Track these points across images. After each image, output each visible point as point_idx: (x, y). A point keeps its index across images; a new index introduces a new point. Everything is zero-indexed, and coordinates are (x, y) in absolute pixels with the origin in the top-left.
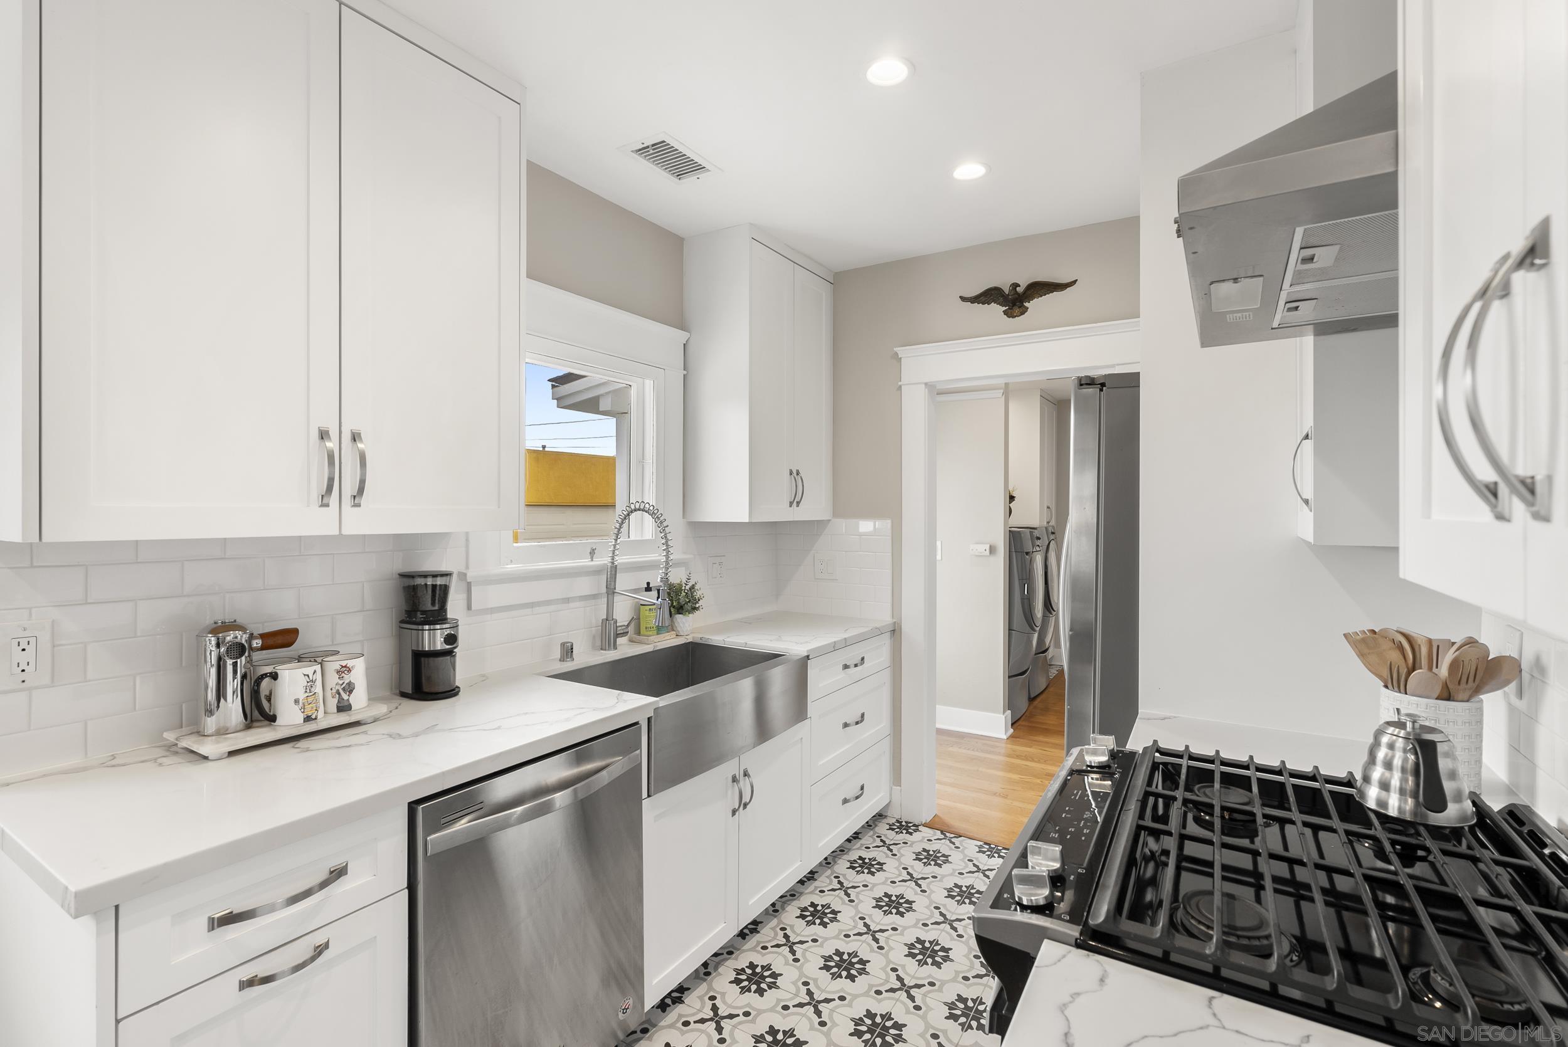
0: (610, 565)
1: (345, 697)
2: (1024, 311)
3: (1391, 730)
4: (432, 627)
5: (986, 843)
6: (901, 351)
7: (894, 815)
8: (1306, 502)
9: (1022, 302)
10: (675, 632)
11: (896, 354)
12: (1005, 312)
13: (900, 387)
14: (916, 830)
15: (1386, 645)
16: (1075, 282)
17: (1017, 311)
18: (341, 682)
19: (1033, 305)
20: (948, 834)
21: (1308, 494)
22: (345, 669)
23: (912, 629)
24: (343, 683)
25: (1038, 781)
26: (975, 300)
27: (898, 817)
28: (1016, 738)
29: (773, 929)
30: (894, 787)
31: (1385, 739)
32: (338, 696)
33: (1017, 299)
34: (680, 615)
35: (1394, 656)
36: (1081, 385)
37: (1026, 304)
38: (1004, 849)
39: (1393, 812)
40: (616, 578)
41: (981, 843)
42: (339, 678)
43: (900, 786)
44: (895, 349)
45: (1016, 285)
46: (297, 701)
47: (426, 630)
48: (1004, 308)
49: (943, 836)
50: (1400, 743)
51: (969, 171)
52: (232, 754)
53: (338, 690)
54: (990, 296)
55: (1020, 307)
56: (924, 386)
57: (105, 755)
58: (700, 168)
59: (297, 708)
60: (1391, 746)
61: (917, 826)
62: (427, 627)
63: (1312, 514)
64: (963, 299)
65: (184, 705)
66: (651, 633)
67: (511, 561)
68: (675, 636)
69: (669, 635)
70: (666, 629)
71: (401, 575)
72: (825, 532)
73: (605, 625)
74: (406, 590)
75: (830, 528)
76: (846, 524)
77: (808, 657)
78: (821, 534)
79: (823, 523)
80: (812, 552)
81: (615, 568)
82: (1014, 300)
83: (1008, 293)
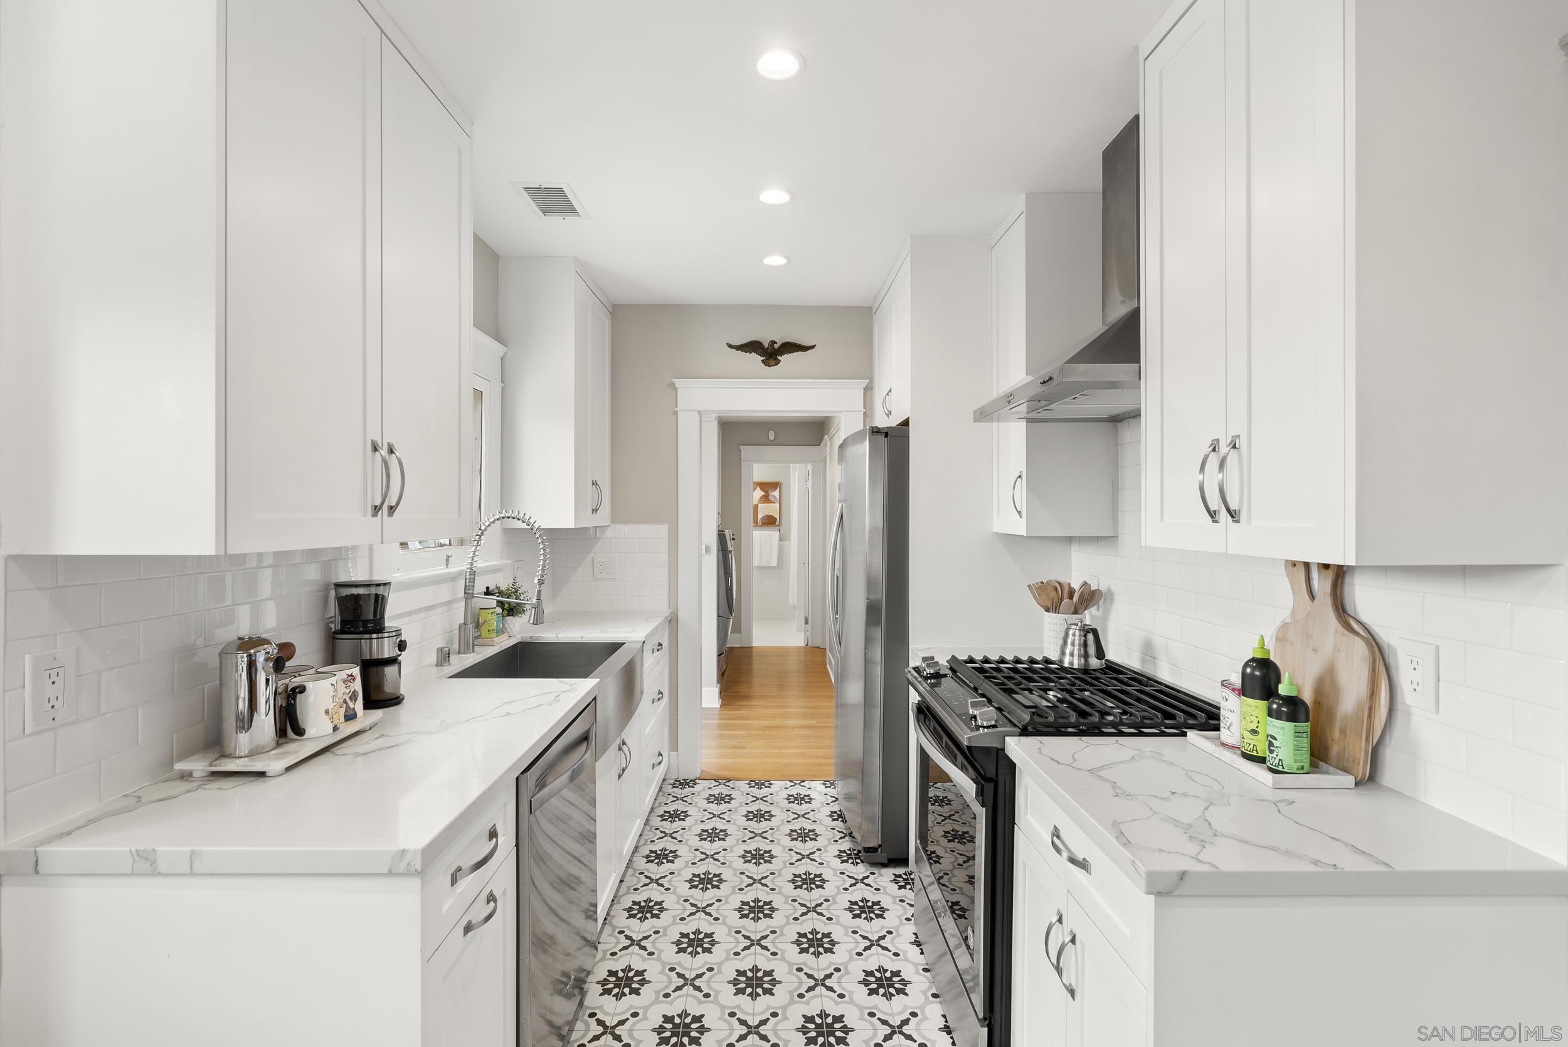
0: (468, 571)
1: (351, 705)
2: (778, 362)
3: (1073, 627)
4: (380, 635)
5: (751, 781)
6: (678, 382)
7: (673, 775)
8: (1019, 513)
9: (776, 355)
10: (507, 634)
11: (673, 384)
12: (763, 362)
13: (677, 412)
14: (696, 784)
15: (1050, 589)
16: (814, 346)
17: (772, 362)
18: (348, 691)
19: (784, 359)
20: (721, 781)
21: (1023, 506)
22: (351, 677)
24: (350, 692)
25: (761, 733)
26: (740, 348)
27: (675, 777)
28: (727, 705)
29: (633, 875)
30: (671, 753)
31: (1071, 632)
32: (345, 705)
33: (773, 353)
34: (511, 617)
35: (1053, 594)
36: (873, 432)
37: (779, 358)
38: (766, 781)
39: (1076, 666)
40: (474, 582)
41: (748, 782)
42: (346, 687)
43: (677, 751)
44: (673, 380)
45: (773, 342)
46: (327, 712)
47: (374, 639)
48: (762, 358)
49: (717, 784)
50: (1077, 633)
51: (775, 260)
52: (289, 769)
53: (345, 699)
54: (752, 347)
55: (774, 360)
56: (697, 413)
57: (118, 796)
58: (573, 211)
59: (327, 718)
60: (1074, 635)
61: (694, 780)
62: (374, 636)
63: (1024, 519)
64: (730, 346)
65: (175, 735)
66: (493, 635)
67: (399, 570)
68: (507, 638)
69: (504, 636)
70: (501, 631)
71: (338, 585)
72: (604, 536)
73: (462, 630)
74: (342, 601)
75: (609, 533)
76: (626, 529)
77: (644, 642)
78: (599, 538)
79: (603, 528)
80: (591, 555)
81: (473, 574)
82: (771, 353)
83: (766, 347)
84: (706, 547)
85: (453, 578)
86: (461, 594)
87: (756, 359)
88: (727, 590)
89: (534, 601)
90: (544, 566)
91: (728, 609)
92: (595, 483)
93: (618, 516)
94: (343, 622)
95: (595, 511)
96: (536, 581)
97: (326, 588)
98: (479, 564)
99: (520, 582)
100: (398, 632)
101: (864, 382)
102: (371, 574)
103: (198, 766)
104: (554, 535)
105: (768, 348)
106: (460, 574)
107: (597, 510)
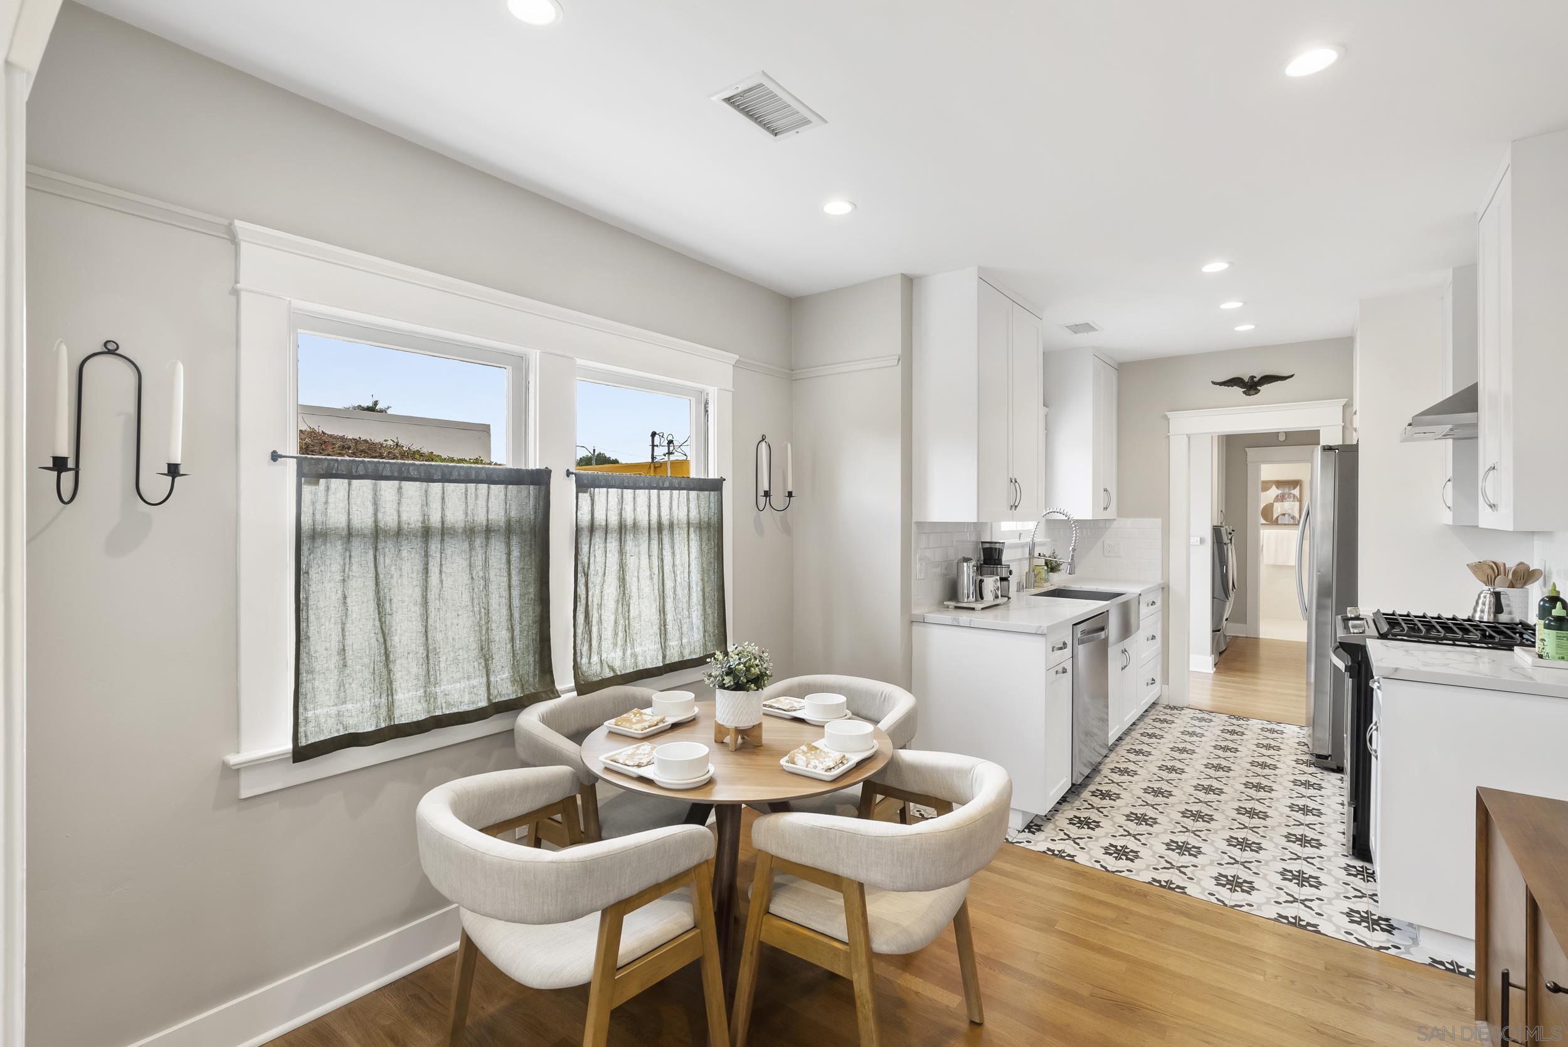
0: (1031, 541)
2: (1257, 391)
4: (1002, 566)
6: (1169, 414)
7: (1164, 701)
8: (1449, 508)
9: (1256, 386)
10: (1053, 581)
11: (1166, 416)
12: (1244, 392)
13: (1169, 436)
14: (1183, 710)
15: (1485, 567)
16: (1292, 376)
17: (1252, 392)
19: (1264, 389)
20: (1204, 712)
21: (1450, 504)
23: (1175, 586)
26: (1221, 384)
27: (1166, 703)
28: (1221, 673)
30: (1163, 686)
33: (1253, 385)
34: (1052, 573)
35: (1489, 571)
36: (1325, 449)
37: (1259, 388)
40: (1033, 550)
44: (1166, 413)
45: (1252, 377)
46: (992, 591)
47: (999, 568)
48: (1244, 390)
49: (1201, 712)
51: (1244, 327)
52: (983, 609)
54: (1233, 382)
55: (1254, 390)
56: (1185, 436)
59: (992, 594)
61: (1182, 708)
62: (999, 566)
63: (1451, 513)
64: (1214, 383)
65: (941, 591)
66: (1042, 582)
69: (1048, 584)
70: (1047, 580)
71: (982, 542)
72: (1112, 526)
73: (1028, 575)
74: (984, 550)
75: (1115, 524)
76: (1128, 523)
77: (1140, 594)
78: (1108, 528)
79: (1112, 520)
80: (1102, 539)
81: (1034, 544)
82: (1251, 386)
83: (1247, 381)
84: (1201, 539)
85: (1023, 546)
86: (1027, 556)
87: (1238, 391)
88: (1222, 576)
89: (1070, 561)
90: (1075, 541)
91: (1223, 594)
92: (1106, 490)
93: (1121, 513)
94: (985, 560)
95: (1106, 509)
96: (1071, 549)
97: (977, 543)
98: (1036, 540)
99: (1057, 553)
100: (1008, 566)
101: (1344, 401)
102: (991, 538)
103: (952, 604)
104: (1081, 523)
105: (1248, 382)
106: (1026, 544)
107: (1107, 508)
